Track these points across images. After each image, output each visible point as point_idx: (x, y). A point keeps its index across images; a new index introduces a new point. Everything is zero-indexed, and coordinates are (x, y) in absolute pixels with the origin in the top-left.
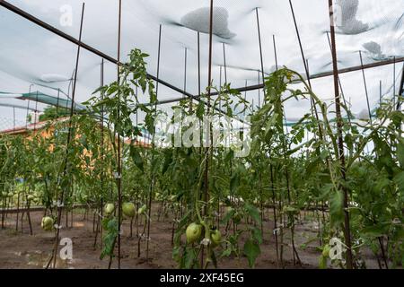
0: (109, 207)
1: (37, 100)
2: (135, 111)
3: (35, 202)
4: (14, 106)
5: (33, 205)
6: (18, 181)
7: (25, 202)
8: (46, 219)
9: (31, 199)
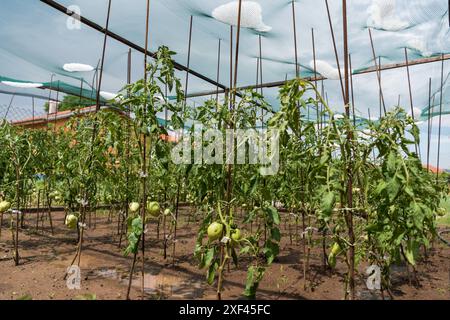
0: (134, 206)
1: (58, 90)
2: (161, 110)
3: (57, 201)
4: (33, 96)
5: (54, 204)
6: (38, 178)
7: (46, 200)
8: (71, 217)
9: (53, 197)
